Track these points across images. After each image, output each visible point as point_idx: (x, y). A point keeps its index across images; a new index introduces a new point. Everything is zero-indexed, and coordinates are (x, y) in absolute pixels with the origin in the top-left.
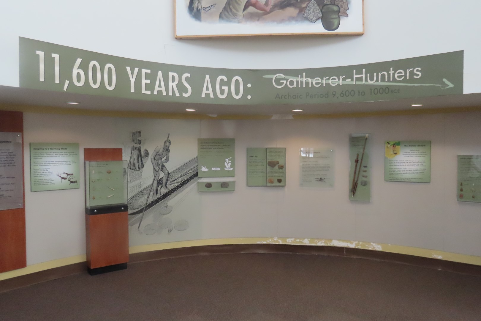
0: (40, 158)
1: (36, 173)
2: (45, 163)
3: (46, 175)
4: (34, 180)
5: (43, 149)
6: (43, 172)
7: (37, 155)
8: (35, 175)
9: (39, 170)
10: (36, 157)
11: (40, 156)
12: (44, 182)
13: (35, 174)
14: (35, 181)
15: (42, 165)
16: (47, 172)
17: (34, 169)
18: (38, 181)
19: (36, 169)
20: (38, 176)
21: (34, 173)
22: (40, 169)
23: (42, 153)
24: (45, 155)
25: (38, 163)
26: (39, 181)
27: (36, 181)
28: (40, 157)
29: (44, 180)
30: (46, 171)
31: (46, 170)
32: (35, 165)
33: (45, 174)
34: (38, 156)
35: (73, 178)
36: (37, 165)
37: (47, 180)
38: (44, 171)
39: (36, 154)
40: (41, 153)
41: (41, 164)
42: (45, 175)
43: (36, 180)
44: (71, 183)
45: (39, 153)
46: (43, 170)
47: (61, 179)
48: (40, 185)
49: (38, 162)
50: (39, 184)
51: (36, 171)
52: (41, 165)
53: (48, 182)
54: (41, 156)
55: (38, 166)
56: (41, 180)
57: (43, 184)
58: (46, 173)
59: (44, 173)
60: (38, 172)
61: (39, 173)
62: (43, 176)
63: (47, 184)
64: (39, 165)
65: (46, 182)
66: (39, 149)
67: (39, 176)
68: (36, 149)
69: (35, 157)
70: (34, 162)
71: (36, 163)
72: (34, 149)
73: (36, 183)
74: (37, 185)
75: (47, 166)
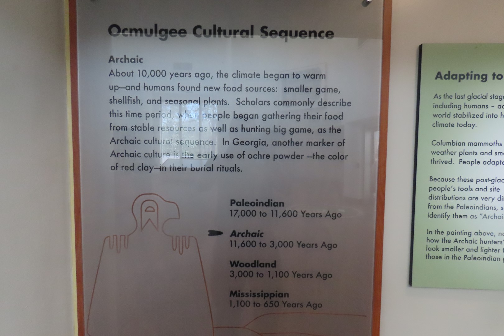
0: (466, 125)
1: (438, 198)
2: (487, 149)
3: (490, 213)
4: (429, 232)
5: (484, 78)
6: (474, 194)
7: (451, 106)
8: (435, 207)
9: (456, 184)
10: (445, 120)
11: (466, 111)
12: (473, 246)
13: (434, 202)
14: (431, 237)
15: (471, 158)
16: (496, 195)
17: (431, 179)
18: (444, 240)
19: (443, 180)
20: (450, 212)
21: (431, 198)
22: (460, 179)
23: (476, 97)
24: (490, 111)
25: (451, 148)
26: (452, 238)
27: (440, 237)
28: (463, 121)
29: (478, 238)
30: (488, 194)
31: (490, 185)
32: (437, 157)
33: (482, 207)
34: (454, 111)
36: (447, 157)
37: (489, 238)
38: (478, 190)
39: (447, 102)
40: (470, 98)
41: (468, 153)
42: (484, 212)
43: (437, 232)
45: (463, 97)
46: (474, 185)
48: (454, 257)
49: (453, 144)
50: (450, 254)
51: (442, 189)
52: (465, 158)
53: (492, 246)
54: (469, 115)
55: (451, 162)
56: (461, 233)
57: (469, 254)
58: (488, 203)
59: (480, 203)
60: (448, 194)
61: (453, 198)
62: (472, 217)
63: (489, 259)
64: (456, 158)
65: (486, 246)
66: (460, 78)
67: (455, 216)
68: (448, 76)
69: (441, 116)
70: (435, 143)
71: (442, 148)
72: (439, 77)
73: (437, 249)
74: (438, 258)
75: (496, 164)
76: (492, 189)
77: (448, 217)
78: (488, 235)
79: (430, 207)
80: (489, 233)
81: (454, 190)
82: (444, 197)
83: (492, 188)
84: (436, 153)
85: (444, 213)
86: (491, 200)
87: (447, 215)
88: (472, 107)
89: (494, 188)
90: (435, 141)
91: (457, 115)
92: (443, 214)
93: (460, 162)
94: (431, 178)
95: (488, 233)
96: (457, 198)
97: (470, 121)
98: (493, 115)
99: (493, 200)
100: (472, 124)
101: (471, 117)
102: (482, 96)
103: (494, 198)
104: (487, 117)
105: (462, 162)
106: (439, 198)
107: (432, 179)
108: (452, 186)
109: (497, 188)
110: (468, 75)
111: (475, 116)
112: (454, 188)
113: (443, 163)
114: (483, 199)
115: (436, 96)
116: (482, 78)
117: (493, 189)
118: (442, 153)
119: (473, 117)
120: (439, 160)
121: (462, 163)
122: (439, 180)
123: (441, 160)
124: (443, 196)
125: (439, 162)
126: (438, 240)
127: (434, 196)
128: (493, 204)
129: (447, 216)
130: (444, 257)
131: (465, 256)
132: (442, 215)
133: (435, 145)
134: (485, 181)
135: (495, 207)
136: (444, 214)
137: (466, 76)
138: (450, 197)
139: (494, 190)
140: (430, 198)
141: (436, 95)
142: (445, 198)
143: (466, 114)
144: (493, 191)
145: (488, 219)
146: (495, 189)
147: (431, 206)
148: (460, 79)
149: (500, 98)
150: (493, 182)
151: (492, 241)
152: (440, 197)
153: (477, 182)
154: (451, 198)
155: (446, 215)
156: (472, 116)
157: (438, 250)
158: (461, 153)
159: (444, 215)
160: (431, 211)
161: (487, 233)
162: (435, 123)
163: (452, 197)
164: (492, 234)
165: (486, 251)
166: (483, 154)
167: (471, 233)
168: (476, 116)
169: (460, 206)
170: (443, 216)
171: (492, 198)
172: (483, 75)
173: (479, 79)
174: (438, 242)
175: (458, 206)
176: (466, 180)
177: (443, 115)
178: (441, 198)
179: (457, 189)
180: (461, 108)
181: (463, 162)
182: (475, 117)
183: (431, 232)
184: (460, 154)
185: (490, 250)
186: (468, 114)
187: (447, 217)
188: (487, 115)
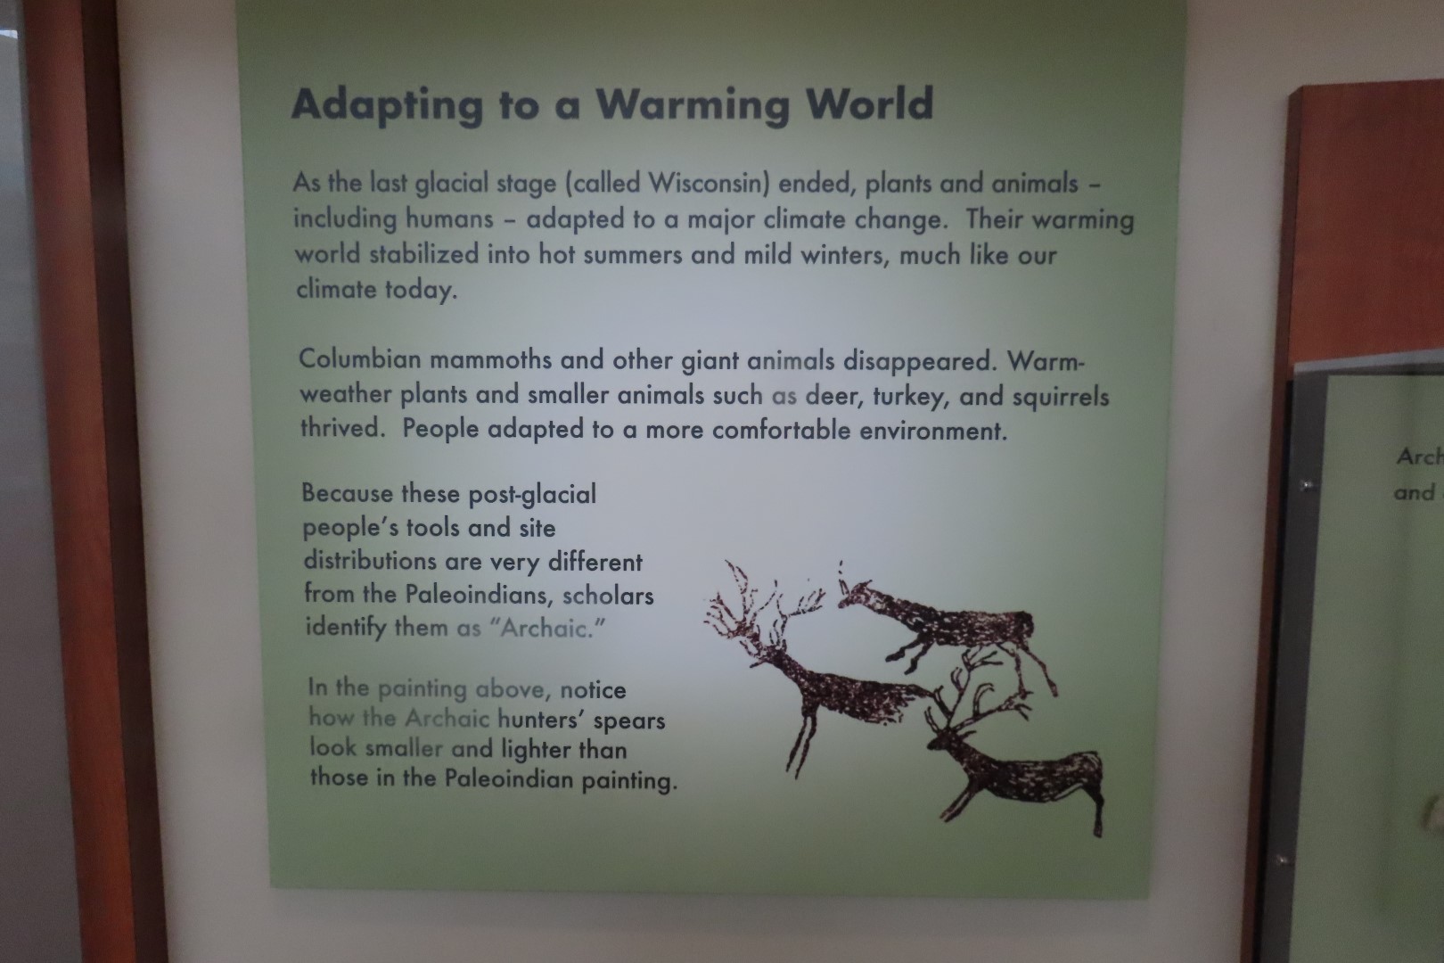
0: (419, 290)
1: (337, 561)
2: (501, 379)
3: (528, 613)
4: (316, 688)
5: (471, 113)
6: (465, 546)
7: (359, 219)
8: (331, 596)
9: (400, 511)
10: (340, 274)
11: (414, 237)
12: (478, 737)
13: (324, 579)
14: (333, 703)
15: (446, 413)
16: (542, 548)
17: (307, 490)
18: (371, 717)
19: (351, 496)
20: (385, 614)
21: (313, 561)
22: (410, 492)
23: (448, 186)
24: (501, 237)
25: (371, 379)
26: (400, 707)
27: (354, 704)
28: (405, 275)
29: (489, 706)
30: (515, 546)
31: (518, 514)
32: (322, 412)
33: (498, 595)
34: (373, 238)
35: (1018, 702)
36: (359, 412)
37: (531, 706)
38: (477, 530)
39: (344, 202)
40: (427, 186)
41: (434, 396)
42: (506, 610)
43: (344, 686)
44: (985, 796)
45: (399, 185)
46: (461, 513)
47: (792, 694)
48: (411, 777)
49: (375, 360)
50: (397, 765)
51: (350, 531)
52: (424, 413)
53: (542, 735)
54: (427, 254)
55: (373, 429)
56: (430, 688)
57: (464, 766)
58: (516, 580)
59: (487, 579)
60: (374, 547)
61: (389, 561)
62: (466, 630)
63: (536, 780)
64: (390, 415)
65: (520, 736)
66: (385, 111)
67: (403, 625)
68: (340, 106)
69: (324, 256)
70: (310, 358)
71: (337, 379)
72: (306, 111)
73: (350, 750)
74: (356, 783)
75: (537, 435)
76: (529, 529)
77: (381, 632)
78: (525, 694)
79: (311, 595)
80: (529, 688)
81: (392, 534)
82: (360, 559)
83: (529, 523)
84: (318, 396)
85: (363, 619)
86: (526, 566)
87: (377, 626)
88: (434, 222)
89: (535, 523)
90: (312, 350)
91: (383, 251)
92: (360, 622)
93: (406, 428)
94: (308, 488)
95: (525, 689)
96: (406, 563)
97: (433, 274)
98: (511, 252)
99: (533, 566)
100: (441, 287)
101: (433, 261)
102: (469, 179)
103: (538, 560)
104: (491, 261)
105: (414, 429)
106: (341, 562)
107: (310, 492)
108: (385, 518)
109: (544, 524)
110: (410, 99)
111: (448, 257)
112: (393, 526)
113: (344, 433)
114: (497, 566)
115: (301, 182)
116: (464, 113)
117: (532, 526)
118: (340, 396)
119: (441, 261)
120: (332, 423)
121: (412, 432)
122: (337, 495)
123: (336, 423)
124: (356, 556)
125: (330, 430)
126: (349, 716)
127: (325, 556)
128: (533, 584)
129: (373, 628)
130: (376, 779)
131: (450, 774)
132: (357, 624)
133: (313, 366)
134: (499, 497)
135: (541, 594)
136: (366, 622)
137: (404, 107)
138: (382, 559)
139: (535, 529)
140: (311, 563)
141: (301, 175)
142: (362, 561)
143: (416, 251)
144: (532, 535)
145: (519, 637)
146: (539, 525)
147: (315, 592)
148: (384, 117)
149: (532, 189)
150: (530, 499)
151: (541, 717)
152: (345, 559)
153: (472, 500)
154: (385, 562)
155: (370, 625)
156: (438, 256)
157: (354, 754)
158: (408, 396)
159: (363, 626)
160: (318, 609)
161: (522, 688)
162: (307, 284)
163: (389, 558)
164: (538, 691)
165: (521, 752)
166: (485, 397)
167: (464, 688)
168: (453, 256)
169: (419, 591)
170: (360, 628)
171: (529, 560)
172: (465, 102)
173: (451, 115)
174: (349, 722)
175: (411, 590)
176: (433, 495)
177: (333, 252)
178: (349, 563)
179: (403, 528)
180: (394, 225)
181: (418, 430)
182: (447, 262)
183: (324, 686)
184: (404, 400)
185: (535, 751)
186: (423, 249)
187: (375, 631)
188: (490, 252)
